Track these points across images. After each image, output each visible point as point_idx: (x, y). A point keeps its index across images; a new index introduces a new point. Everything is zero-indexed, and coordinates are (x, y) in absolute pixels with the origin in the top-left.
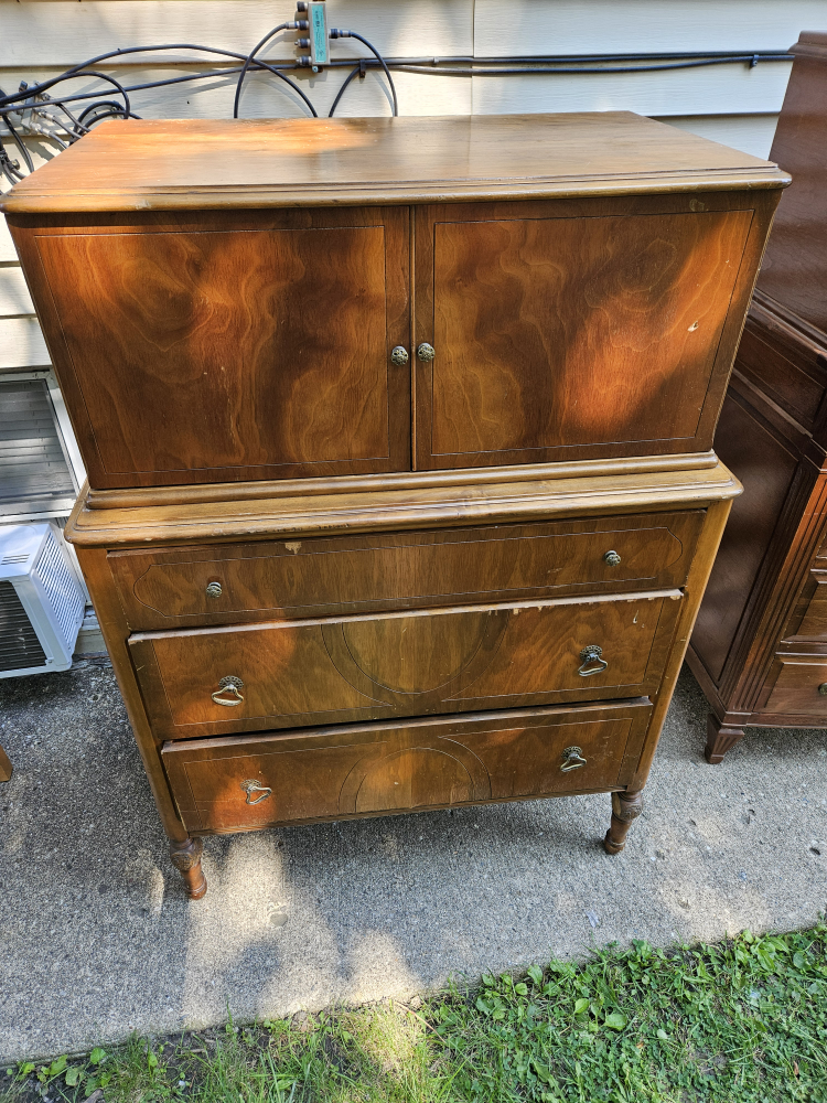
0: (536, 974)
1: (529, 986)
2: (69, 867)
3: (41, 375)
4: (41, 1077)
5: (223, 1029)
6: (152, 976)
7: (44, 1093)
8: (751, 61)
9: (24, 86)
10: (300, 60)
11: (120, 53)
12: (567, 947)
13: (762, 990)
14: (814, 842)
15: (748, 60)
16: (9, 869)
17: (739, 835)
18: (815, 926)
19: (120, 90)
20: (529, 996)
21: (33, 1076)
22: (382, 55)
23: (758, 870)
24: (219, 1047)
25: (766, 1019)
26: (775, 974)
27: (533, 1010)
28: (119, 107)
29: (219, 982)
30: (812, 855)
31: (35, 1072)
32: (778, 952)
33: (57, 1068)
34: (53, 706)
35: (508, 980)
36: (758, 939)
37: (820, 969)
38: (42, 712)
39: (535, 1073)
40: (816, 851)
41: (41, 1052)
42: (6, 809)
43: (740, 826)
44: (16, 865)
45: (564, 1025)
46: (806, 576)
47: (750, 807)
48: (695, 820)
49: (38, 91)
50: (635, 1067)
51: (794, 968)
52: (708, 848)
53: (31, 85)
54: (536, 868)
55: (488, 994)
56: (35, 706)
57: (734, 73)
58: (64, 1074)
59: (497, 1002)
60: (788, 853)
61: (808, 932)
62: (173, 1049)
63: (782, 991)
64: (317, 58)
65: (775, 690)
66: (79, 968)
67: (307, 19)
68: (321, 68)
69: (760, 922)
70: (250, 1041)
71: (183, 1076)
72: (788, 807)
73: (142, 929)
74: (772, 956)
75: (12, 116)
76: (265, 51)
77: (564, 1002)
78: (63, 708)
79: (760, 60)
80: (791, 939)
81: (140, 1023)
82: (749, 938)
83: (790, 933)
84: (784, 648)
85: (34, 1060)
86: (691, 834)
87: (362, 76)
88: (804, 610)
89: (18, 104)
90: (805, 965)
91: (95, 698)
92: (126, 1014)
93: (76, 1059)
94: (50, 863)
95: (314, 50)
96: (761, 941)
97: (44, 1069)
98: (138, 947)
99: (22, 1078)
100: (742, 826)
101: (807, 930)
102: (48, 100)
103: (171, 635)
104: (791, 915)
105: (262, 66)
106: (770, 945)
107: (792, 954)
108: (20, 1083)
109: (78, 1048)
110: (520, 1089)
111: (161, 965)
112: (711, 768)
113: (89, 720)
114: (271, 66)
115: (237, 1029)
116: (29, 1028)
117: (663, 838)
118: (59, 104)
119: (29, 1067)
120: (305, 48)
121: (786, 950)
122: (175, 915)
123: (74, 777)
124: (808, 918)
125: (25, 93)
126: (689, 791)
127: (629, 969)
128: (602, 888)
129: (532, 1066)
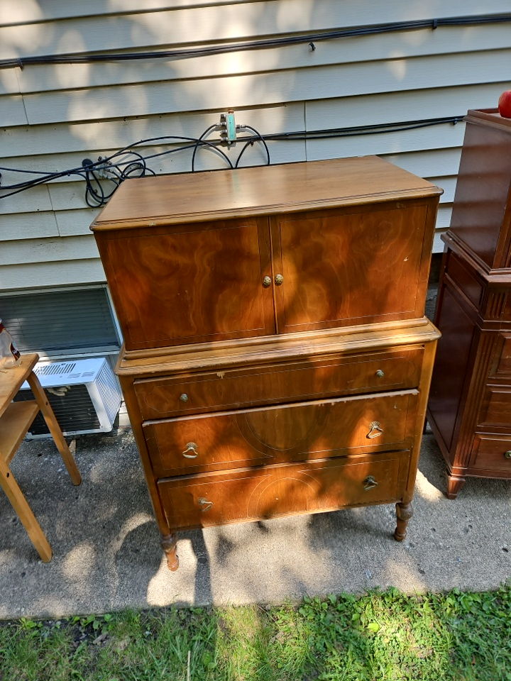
0: (333, 599)
1: (329, 605)
2: (104, 527)
3: (104, 286)
4: (82, 624)
5: (170, 609)
6: (138, 581)
7: (82, 631)
8: (454, 121)
9: (100, 158)
10: (222, 139)
11: (142, 142)
12: (352, 587)
13: (461, 620)
14: (505, 546)
15: (452, 121)
16: (76, 526)
17: (460, 538)
18: (498, 590)
19: (142, 159)
20: (328, 609)
21: (79, 622)
22: (261, 134)
23: (469, 557)
24: (166, 617)
25: (460, 634)
26: (470, 613)
27: (330, 616)
28: (141, 164)
29: (170, 587)
30: (503, 552)
31: (79, 621)
32: (474, 601)
33: (90, 620)
34: (103, 451)
35: (317, 601)
36: (462, 593)
37: (498, 612)
38: (98, 453)
39: (326, 648)
40: (505, 550)
41: (82, 611)
42: (77, 498)
43: (462, 534)
44: (79, 525)
45: (345, 626)
46: (484, 389)
47: (469, 524)
48: (436, 528)
49: (106, 161)
50: (381, 650)
51: (483, 611)
52: (441, 544)
53: (104, 158)
54: (340, 547)
55: (306, 606)
56: (95, 450)
57: (445, 128)
58: (92, 623)
59: (311, 611)
60: (489, 550)
61: (493, 593)
62: (145, 617)
63: (473, 622)
64: (229, 138)
65: (479, 454)
66: (104, 574)
67: (225, 121)
68: (232, 142)
69: (465, 584)
70: (183, 617)
71: (149, 629)
72: (493, 525)
73: (135, 559)
74: (470, 604)
75: (95, 172)
76: (207, 136)
77: (346, 614)
78: (108, 451)
79: (458, 121)
80: (483, 596)
81: (129, 602)
82: (457, 592)
83: (484, 592)
84: (479, 429)
85: (79, 616)
86: (432, 536)
87: (252, 144)
88: (486, 408)
89: (97, 167)
90: (489, 609)
91: (123, 448)
92: (124, 597)
93: (99, 618)
94: (95, 525)
95: (229, 135)
96: (465, 595)
97: (83, 620)
98: (133, 567)
99: (73, 622)
100: (463, 534)
101: (493, 591)
102: (111, 165)
103: (163, 422)
104: (484, 582)
105: (205, 143)
106: (470, 597)
107: (483, 603)
108: (72, 625)
109: (100, 611)
110: (317, 655)
111: (143, 576)
112: (449, 502)
113: (120, 458)
114: (209, 143)
115: (177, 611)
116: (78, 600)
117: (415, 536)
118: (116, 166)
119: (77, 618)
120: (224, 135)
121: (479, 601)
122: (151, 554)
123: (110, 485)
124: (494, 585)
125: (101, 161)
126: (435, 513)
127: (385, 601)
128: (375, 559)
129: (325, 644)
